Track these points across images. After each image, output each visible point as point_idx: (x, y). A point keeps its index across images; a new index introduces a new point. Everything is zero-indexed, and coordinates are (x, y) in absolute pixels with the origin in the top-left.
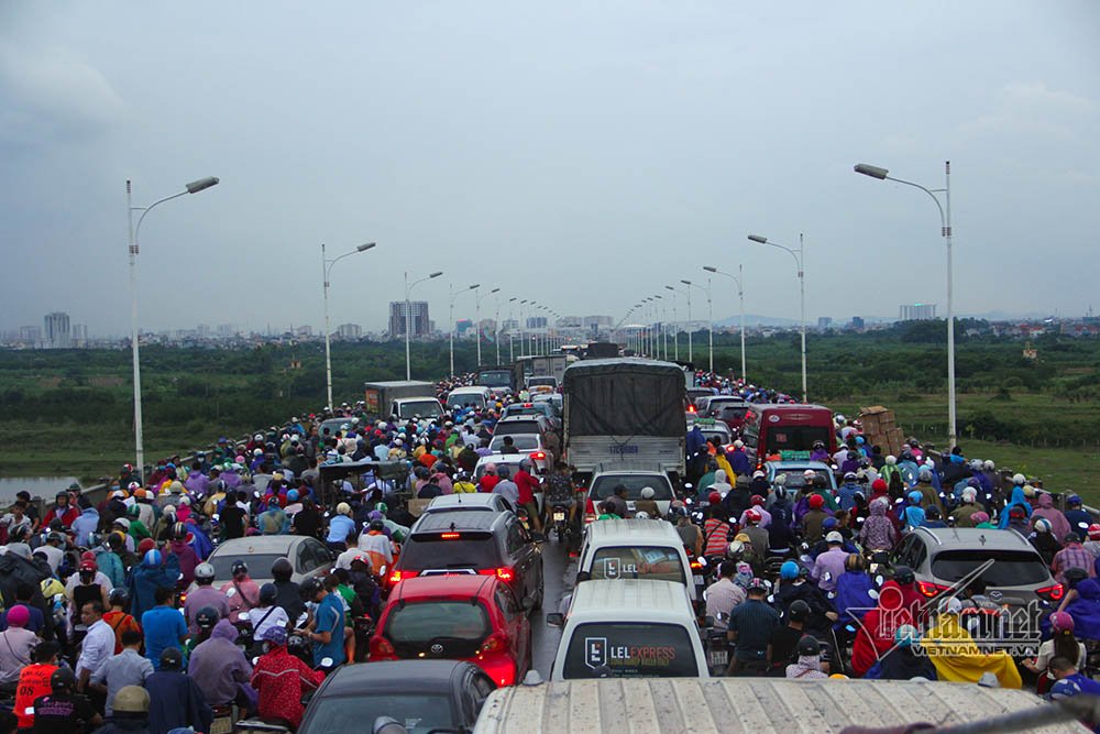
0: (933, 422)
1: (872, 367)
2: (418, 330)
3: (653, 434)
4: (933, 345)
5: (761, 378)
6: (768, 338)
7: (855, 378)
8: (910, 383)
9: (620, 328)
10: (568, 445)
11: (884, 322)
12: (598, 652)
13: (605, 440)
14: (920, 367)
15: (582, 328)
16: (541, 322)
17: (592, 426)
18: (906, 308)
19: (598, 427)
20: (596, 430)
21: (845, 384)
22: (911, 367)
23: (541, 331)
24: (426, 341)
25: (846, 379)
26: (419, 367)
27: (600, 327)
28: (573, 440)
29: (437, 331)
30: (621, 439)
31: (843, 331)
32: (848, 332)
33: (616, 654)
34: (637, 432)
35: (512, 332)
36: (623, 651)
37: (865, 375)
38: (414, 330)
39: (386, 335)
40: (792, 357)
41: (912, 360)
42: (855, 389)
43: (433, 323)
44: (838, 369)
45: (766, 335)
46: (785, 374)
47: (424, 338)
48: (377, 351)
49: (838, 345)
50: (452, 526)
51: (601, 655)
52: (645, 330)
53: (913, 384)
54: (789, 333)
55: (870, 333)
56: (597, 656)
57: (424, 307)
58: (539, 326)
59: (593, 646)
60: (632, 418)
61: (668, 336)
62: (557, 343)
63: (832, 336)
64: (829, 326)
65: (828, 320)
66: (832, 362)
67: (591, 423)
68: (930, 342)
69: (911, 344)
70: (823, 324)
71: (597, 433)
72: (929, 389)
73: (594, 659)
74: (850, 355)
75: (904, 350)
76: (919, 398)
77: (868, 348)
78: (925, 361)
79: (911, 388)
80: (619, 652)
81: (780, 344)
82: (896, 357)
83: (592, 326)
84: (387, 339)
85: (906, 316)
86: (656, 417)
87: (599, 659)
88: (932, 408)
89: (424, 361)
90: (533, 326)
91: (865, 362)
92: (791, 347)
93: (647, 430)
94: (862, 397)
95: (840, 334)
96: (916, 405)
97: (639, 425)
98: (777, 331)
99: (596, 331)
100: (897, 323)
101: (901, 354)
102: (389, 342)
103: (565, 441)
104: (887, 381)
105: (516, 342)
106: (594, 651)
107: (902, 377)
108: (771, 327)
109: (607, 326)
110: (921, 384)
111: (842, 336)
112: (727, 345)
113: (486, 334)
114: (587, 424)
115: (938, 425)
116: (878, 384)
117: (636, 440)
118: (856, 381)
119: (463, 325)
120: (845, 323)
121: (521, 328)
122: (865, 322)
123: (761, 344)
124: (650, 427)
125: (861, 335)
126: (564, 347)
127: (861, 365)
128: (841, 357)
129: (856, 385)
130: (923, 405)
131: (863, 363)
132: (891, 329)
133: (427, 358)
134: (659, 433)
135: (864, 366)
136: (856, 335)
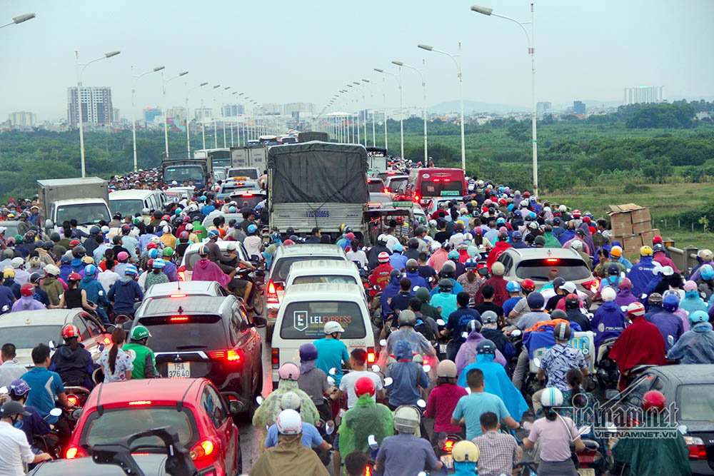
0: (664, 215)
1: (596, 155)
2: (101, 118)
3: (342, 201)
4: (661, 131)
5: (477, 169)
6: (483, 126)
7: (577, 167)
8: (637, 172)
9: (323, 116)
10: (272, 211)
11: (607, 106)
12: (302, 320)
13: (304, 206)
14: (648, 156)
15: (282, 116)
16: (237, 110)
17: (292, 195)
18: (630, 90)
19: (297, 196)
20: (294, 198)
21: (568, 174)
22: (638, 154)
23: (236, 120)
24: (109, 131)
25: (568, 169)
26: (101, 159)
27: (302, 115)
28: (276, 206)
29: (123, 120)
30: (315, 206)
31: (564, 117)
32: (569, 118)
33: (313, 321)
34: (328, 200)
35: (206, 121)
36: (318, 319)
37: (588, 165)
38: (96, 119)
39: (64, 124)
40: (509, 146)
41: (640, 147)
42: (578, 180)
43: (117, 111)
44: (559, 158)
45: (481, 122)
46: (503, 164)
47: (108, 128)
48: (54, 142)
49: (558, 133)
50: (180, 310)
51: (304, 322)
52: (350, 118)
53: (640, 172)
54: (505, 120)
55: (592, 119)
56: (301, 322)
57: (106, 93)
58: (235, 114)
59: (299, 316)
60: (324, 188)
61: (377, 125)
62: (255, 133)
63: (551, 122)
64: (548, 111)
65: (546, 105)
66: (552, 150)
67: (290, 192)
68: (656, 127)
69: (635, 130)
70: (542, 109)
71: (296, 201)
72: (658, 179)
73: (299, 324)
74: (571, 143)
75: (630, 137)
76: (646, 188)
77: (591, 134)
78: (653, 149)
79: (638, 177)
80: (316, 320)
81: (495, 131)
82: (622, 144)
83: (293, 114)
84: (66, 129)
85: (631, 99)
86: (343, 188)
87: (302, 324)
88: (662, 199)
89: (107, 153)
90: (228, 114)
91: (588, 150)
92: (508, 135)
93: (338, 198)
94: (585, 188)
95: (560, 120)
96: (644, 196)
97: (330, 194)
98: (494, 118)
99: (298, 121)
100: (621, 107)
101: (625, 141)
102: (67, 132)
103: (270, 208)
104: (612, 171)
105: (209, 132)
106: (299, 319)
107: (629, 166)
108: (485, 113)
109: (309, 114)
110: (650, 173)
111: (562, 123)
112: (439, 134)
113: (177, 123)
114: (288, 194)
115: (667, 218)
116: (602, 175)
117: (327, 206)
118: (578, 171)
119: (151, 114)
120: (565, 108)
121: (214, 117)
122: (587, 106)
123: (476, 132)
124: (339, 195)
125: (582, 121)
126: (263, 137)
127: (583, 153)
128: (562, 145)
129: (578, 175)
130: (651, 196)
131: (587, 151)
132: (615, 114)
133: (110, 150)
134: (347, 200)
135: (587, 153)
136: (578, 122)
